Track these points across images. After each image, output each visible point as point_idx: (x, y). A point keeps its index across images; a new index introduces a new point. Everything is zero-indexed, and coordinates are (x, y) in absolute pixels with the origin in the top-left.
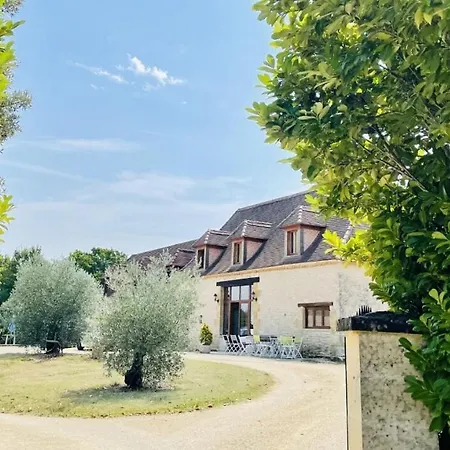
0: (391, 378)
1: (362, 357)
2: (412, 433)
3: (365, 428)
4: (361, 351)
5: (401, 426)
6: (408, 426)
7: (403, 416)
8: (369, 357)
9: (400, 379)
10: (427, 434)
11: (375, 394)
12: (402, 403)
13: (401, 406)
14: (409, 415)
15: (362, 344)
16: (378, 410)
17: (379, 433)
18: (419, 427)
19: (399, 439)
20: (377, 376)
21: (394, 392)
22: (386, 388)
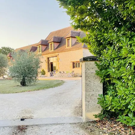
0: (92, 72)
1: (86, 67)
2: (97, 84)
3: (86, 84)
4: (85, 66)
5: (94, 82)
6: (96, 83)
7: (95, 80)
8: (87, 67)
9: (95, 72)
10: (100, 84)
11: (88, 76)
12: (95, 77)
13: (95, 78)
14: (96, 80)
15: (85, 64)
16: (89, 79)
17: (89, 84)
18: (98, 82)
19: (94, 85)
20: (89, 71)
21: (93, 75)
22: (91, 74)
